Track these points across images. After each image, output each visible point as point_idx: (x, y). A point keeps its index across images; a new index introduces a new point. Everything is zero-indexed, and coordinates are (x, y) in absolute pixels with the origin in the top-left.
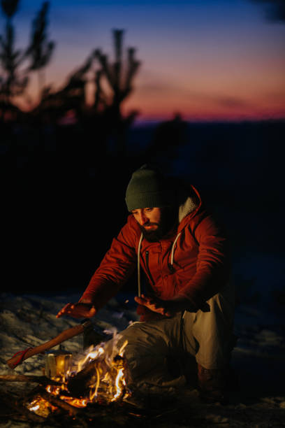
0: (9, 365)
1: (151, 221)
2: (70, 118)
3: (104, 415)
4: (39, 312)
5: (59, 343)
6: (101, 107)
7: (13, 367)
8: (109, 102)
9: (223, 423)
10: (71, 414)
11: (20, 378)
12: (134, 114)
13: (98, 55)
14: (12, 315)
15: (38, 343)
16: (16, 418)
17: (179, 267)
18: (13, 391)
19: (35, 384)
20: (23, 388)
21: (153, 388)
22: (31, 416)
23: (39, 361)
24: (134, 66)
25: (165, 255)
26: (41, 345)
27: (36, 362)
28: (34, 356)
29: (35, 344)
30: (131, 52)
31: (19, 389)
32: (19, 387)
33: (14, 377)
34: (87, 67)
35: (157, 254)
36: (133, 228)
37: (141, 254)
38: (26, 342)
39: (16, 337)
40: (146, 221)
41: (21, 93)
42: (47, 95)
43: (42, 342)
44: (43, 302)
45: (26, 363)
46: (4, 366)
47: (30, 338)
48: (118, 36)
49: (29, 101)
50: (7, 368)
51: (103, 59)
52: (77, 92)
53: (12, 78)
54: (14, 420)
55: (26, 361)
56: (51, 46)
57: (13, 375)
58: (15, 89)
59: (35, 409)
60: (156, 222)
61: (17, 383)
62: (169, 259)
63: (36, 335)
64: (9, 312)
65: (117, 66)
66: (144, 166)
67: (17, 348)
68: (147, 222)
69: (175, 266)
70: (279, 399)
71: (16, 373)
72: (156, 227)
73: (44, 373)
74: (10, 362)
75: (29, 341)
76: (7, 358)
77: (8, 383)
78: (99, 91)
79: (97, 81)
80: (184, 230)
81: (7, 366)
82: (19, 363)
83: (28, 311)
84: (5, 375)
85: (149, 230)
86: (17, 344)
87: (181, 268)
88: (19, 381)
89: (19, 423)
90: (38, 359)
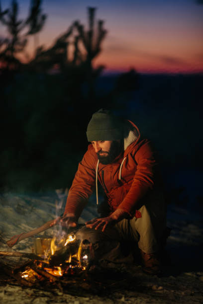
0: (8, 245)
1: (103, 150)
2: (55, 70)
3: (75, 282)
4: (30, 208)
5: (44, 230)
6: (78, 63)
7: (11, 246)
8: (84, 59)
9: (159, 290)
10: (51, 281)
11: (15, 254)
12: (102, 67)
13: (77, 25)
14: (11, 209)
15: (29, 229)
16: (12, 283)
17: (124, 182)
18: (10, 263)
19: (27, 259)
20: (17, 262)
21: (110, 264)
22: (23, 281)
23: (30, 242)
24: (103, 34)
25: (115, 173)
26: (31, 231)
27: (27, 243)
28: (26, 239)
29: (27, 230)
30: (101, 23)
31: (15, 262)
32: (14, 260)
33: (11, 254)
34: (69, 34)
35: (110, 173)
36: (92, 155)
37: (98, 173)
38: (20, 228)
39: (14, 224)
40: (100, 149)
41: (21, 50)
42: (40, 52)
43: (31, 229)
44: (34, 200)
45: (20, 243)
46: (5, 245)
47: (24, 226)
48: (92, 12)
49: (27, 56)
50: (7, 247)
51: (80, 28)
52: (61, 51)
53: (15, 40)
54: (10, 284)
55: (20, 242)
56: (44, 18)
57: (11, 252)
58: (17, 47)
59: (26, 276)
60: (107, 151)
61: (13, 257)
62: (118, 176)
63: (28, 224)
64: (9, 207)
65: (90, 33)
66: (101, 110)
67: (14, 233)
68: (100, 151)
69: (122, 181)
70: (199, 273)
71: (13, 251)
72: (107, 154)
73: (33, 251)
74: (8, 243)
75: (23, 228)
76: (6, 240)
77: (7, 258)
78: (77, 51)
79: (76, 44)
80: (127, 156)
81: (7, 245)
82: (16, 244)
83: (23, 207)
84: (5, 252)
85: (102, 156)
86: (14, 230)
87: (126, 182)
88: (15, 256)
89: (14, 287)
90: (29, 241)
